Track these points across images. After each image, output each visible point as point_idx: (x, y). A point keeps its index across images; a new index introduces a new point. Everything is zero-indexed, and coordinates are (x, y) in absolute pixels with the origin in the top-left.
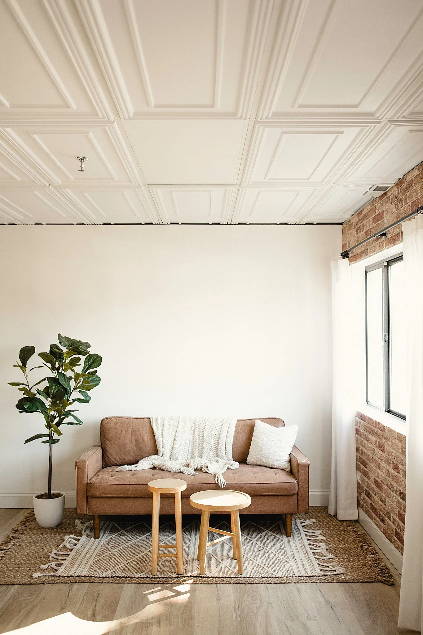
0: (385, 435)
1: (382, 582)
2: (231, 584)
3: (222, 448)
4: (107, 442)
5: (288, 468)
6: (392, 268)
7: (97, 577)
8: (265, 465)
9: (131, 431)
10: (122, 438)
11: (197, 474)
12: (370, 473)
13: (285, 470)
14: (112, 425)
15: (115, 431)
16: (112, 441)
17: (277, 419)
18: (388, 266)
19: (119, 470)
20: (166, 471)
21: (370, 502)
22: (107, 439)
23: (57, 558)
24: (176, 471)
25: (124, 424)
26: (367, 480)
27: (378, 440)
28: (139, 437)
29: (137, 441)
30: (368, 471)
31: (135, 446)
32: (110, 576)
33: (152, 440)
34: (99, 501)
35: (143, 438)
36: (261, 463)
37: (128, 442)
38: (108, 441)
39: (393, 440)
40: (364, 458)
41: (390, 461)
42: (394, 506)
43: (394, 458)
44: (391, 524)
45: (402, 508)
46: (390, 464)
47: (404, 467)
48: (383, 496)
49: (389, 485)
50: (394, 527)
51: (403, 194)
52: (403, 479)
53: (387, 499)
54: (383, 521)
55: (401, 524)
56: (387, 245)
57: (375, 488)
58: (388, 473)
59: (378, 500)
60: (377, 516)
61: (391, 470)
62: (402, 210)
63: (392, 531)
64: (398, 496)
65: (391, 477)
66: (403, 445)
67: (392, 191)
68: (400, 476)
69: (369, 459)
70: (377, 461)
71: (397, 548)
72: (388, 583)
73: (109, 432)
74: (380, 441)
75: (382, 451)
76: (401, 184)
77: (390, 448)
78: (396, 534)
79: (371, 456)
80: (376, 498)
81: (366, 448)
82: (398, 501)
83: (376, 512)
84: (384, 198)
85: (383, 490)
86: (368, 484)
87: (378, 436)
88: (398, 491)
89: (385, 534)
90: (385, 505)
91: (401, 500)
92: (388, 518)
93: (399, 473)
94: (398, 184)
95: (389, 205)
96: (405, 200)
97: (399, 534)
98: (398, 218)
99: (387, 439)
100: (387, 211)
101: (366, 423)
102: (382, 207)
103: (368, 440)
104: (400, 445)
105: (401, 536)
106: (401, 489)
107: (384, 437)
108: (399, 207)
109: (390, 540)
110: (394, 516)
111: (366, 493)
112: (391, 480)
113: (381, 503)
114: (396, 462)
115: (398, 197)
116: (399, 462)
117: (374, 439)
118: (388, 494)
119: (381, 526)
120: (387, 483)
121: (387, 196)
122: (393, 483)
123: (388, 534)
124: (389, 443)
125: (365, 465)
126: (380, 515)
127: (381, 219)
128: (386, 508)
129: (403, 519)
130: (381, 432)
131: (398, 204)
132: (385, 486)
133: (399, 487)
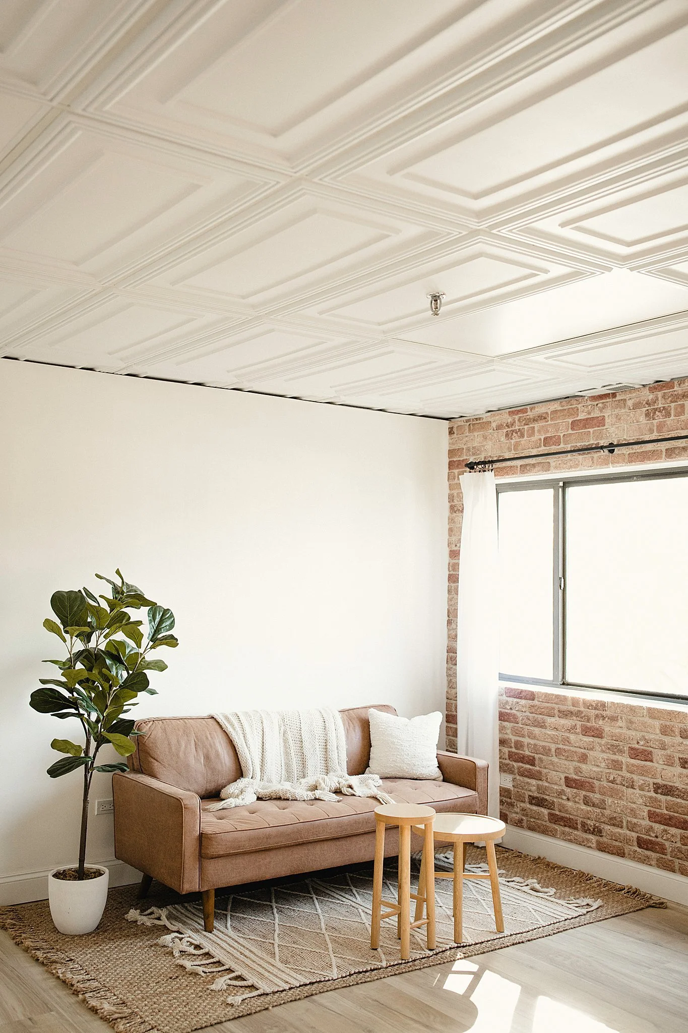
1: (653, 907)
2: (508, 946)
3: (334, 755)
4: (156, 764)
5: (440, 777)
6: (570, 491)
7: (329, 980)
8: (407, 775)
9: (195, 741)
10: (181, 755)
11: (341, 799)
12: (544, 771)
13: (437, 779)
15: (166, 742)
16: (165, 760)
17: (387, 705)
18: (564, 488)
19: (221, 808)
20: (292, 800)
21: (545, 812)
22: (154, 759)
23: (210, 971)
24: (309, 798)
25: (178, 729)
27: (579, 723)
28: (210, 750)
29: (207, 757)
30: (537, 768)
31: (205, 766)
32: (348, 974)
33: (231, 753)
35: (217, 751)
36: (400, 775)
37: (192, 761)
38: (157, 761)
39: (635, 719)
40: (527, 753)
41: (621, 747)
42: (634, 806)
43: (638, 743)
44: (624, 831)
45: (663, 805)
46: (621, 752)
47: (668, 752)
48: (596, 797)
49: (619, 780)
50: (635, 835)
51: (672, 402)
52: (665, 767)
53: (609, 801)
54: (597, 832)
55: (658, 827)
56: (618, 463)
57: (568, 790)
58: (617, 765)
59: (578, 805)
60: (576, 829)
61: (625, 759)
62: (670, 421)
63: (627, 841)
64: (648, 791)
65: (624, 769)
66: (668, 723)
67: (634, 395)
68: (655, 764)
69: (547, 751)
70: (576, 752)
71: (645, 861)
72: (661, 905)
73: (156, 746)
74: (588, 724)
75: (593, 736)
76: (664, 388)
77: (624, 731)
78: (641, 843)
79: (553, 747)
80: (570, 804)
81: (534, 738)
82: (651, 797)
83: (570, 823)
84: (608, 400)
85: (597, 789)
86: (539, 788)
87: (582, 718)
88: (649, 785)
89: (602, 848)
90: (605, 809)
91: (659, 796)
92: (614, 825)
93: (651, 761)
94: (655, 388)
95: (623, 411)
96: (679, 410)
97: (651, 842)
98: (655, 431)
99: (614, 719)
100: (618, 417)
101: (536, 702)
102: (601, 411)
103: (542, 725)
104: (657, 724)
105: (658, 844)
106: (659, 781)
107: (604, 718)
108: (659, 418)
109: (621, 854)
110: (635, 820)
111: (534, 802)
112: (624, 773)
113: (589, 808)
114: (642, 747)
115: (656, 404)
116: (654, 746)
117: (567, 722)
118: (614, 793)
119: (588, 840)
120: (611, 778)
121: (616, 399)
122: (633, 776)
123: (614, 846)
124: (620, 723)
125: (532, 762)
126: (584, 825)
127: (599, 427)
128: (607, 812)
129: (665, 819)
130: (594, 711)
131: (657, 412)
132: (605, 783)
133: (649, 779)
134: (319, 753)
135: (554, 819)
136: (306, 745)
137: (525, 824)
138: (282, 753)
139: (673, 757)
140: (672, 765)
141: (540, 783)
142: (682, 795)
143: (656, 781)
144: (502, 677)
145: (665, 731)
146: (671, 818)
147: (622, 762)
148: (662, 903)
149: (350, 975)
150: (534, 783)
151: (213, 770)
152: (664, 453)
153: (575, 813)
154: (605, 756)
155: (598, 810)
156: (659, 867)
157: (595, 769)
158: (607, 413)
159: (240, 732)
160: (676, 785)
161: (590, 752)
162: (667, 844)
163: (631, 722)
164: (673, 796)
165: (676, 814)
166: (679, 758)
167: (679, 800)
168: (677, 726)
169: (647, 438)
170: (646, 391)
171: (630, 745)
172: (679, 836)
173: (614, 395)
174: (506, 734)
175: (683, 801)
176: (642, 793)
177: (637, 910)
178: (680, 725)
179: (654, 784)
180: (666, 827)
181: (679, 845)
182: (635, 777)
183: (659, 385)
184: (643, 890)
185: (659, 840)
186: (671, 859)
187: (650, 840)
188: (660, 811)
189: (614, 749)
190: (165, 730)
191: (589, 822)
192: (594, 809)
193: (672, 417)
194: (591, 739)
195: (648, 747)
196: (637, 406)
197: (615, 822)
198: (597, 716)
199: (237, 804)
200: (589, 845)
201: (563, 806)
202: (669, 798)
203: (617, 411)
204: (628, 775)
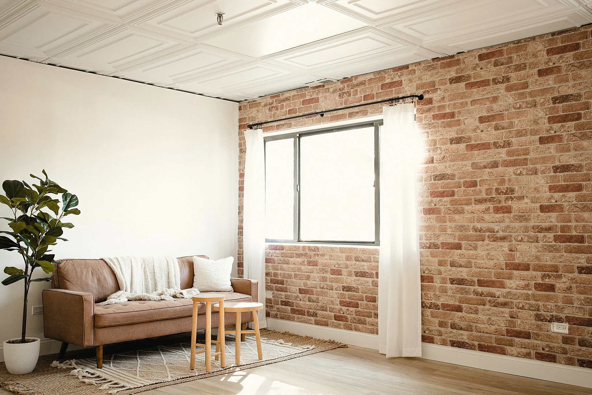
0: (318, 253)
1: (341, 347)
2: (264, 365)
3: (173, 280)
4: (68, 283)
5: (232, 290)
6: (303, 139)
7: (166, 382)
8: (214, 290)
9: (91, 271)
10: (83, 278)
11: (176, 299)
12: (289, 287)
14: (69, 267)
15: (74, 271)
16: (73, 281)
17: (204, 256)
18: (299, 138)
19: (107, 304)
20: (148, 300)
21: (289, 308)
22: (67, 280)
23: (100, 383)
24: (157, 299)
25: (82, 265)
26: (283, 293)
27: (306, 260)
28: (100, 276)
29: (99, 280)
30: (285, 286)
31: (97, 285)
33: (113, 278)
34: (106, 331)
35: (105, 277)
36: (210, 289)
37: (90, 282)
39: (333, 254)
40: (280, 278)
41: (327, 269)
42: (333, 299)
43: (335, 266)
44: (328, 313)
45: (347, 297)
46: (327, 272)
47: (349, 269)
48: (314, 297)
49: (325, 287)
50: (333, 314)
51: (351, 88)
52: (348, 277)
53: (321, 298)
54: (315, 315)
55: (344, 308)
56: (326, 121)
57: (300, 295)
58: (324, 279)
59: (305, 303)
60: (304, 315)
61: (329, 275)
62: (350, 99)
63: (329, 317)
64: (340, 291)
65: (328, 281)
66: (349, 254)
67: (333, 85)
68: (343, 276)
69: (290, 276)
70: (304, 275)
71: (338, 326)
72: (345, 346)
73: (68, 274)
74: (310, 259)
75: (313, 266)
76: (348, 82)
77: (328, 261)
78: (336, 318)
79: (293, 273)
80: (301, 302)
81: (284, 270)
82: (341, 294)
83: (301, 312)
84: (320, 89)
85: (315, 293)
86: (286, 296)
87: (307, 256)
88: (340, 287)
89: (317, 323)
90: (319, 302)
91: (345, 292)
92: (323, 310)
93: (341, 275)
94: (343, 82)
95: (328, 94)
96: (355, 92)
97: (341, 316)
98: (343, 104)
99: (323, 255)
100: (326, 98)
101: (284, 251)
102: (317, 95)
103: (288, 263)
104: (344, 255)
105: (344, 317)
106: (345, 285)
107: (318, 255)
108: (345, 97)
109: (326, 325)
110: (333, 306)
111: (283, 304)
112: (328, 283)
113: (311, 303)
114: (337, 268)
115: (344, 90)
116: (343, 267)
117: (300, 260)
118: (323, 294)
119: (310, 320)
120: (322, 286)
121: (325, 88)
122: (332, 283)
123: (323, 321)
124: (326, 257)
125: (282, 283)
126: (308, 312)
127: (316, 103)
128: (320, 304)
129: (348, 304)
130: (313, 252)
131: (344, 94)
132: (319, 289)
133: (340, 284)
134: (165, 279)
135: (294, 311)
136: (157, 275)
137: (279, 316)
138: (143, 279)
139: (352, 271)
140: (351, 276)
141: (286, 293)
142: (356, 290)
143: (343, 285)
144: (267, 241)
145: (348, 258)
146: (350, 303)
147: (327, 277)
148: (345, 345)
149: (178, 379)
150: (284, 294)
151: (103, 287)
152: (348, 115)
153: (304, 307)
154: (318, 275)
155: (315, 304)
156: (344, 329)
157: (314, 282)
158: (320, 95)
159: (118, 266)
160: (353, 285)
161: (311, 274)
162: (349, 316)
163: (332, 256)
164: (351, 291)
165: (353, 301)
166: (354, 272)
167: (354, 293)
168: (353, 255)
169: (339, 107)
170: (339, 83)
171: (331, 268)
172: (354, 312)
173: (323, 86)
174: (269, 269)
175: (356, 294)
176: (336, 292)
177: (333, 349)
178: (355, 255)
179: (342, 286)
180: (348, 308)
181: (354, 316)
182: (333, 284)
183: (346, 80)
184: (336, 341)
185: (345, 314)
186: (351, 323)
187: (340, 316)
188: (346, 300)
189: (324, 271)
190: (74, 265)
191: (311, 310)
192: (313, 303)
193: (352, 97)
194: (312, 267)
195: (339, 268)
196: (334, 91)
197: (323, 309)
198: (315, 255)
199: (116, 302)
200: (310, 322)
201: (298, 304)
202: (350, 292)
203: (325, 94)
204: (330, 283)
